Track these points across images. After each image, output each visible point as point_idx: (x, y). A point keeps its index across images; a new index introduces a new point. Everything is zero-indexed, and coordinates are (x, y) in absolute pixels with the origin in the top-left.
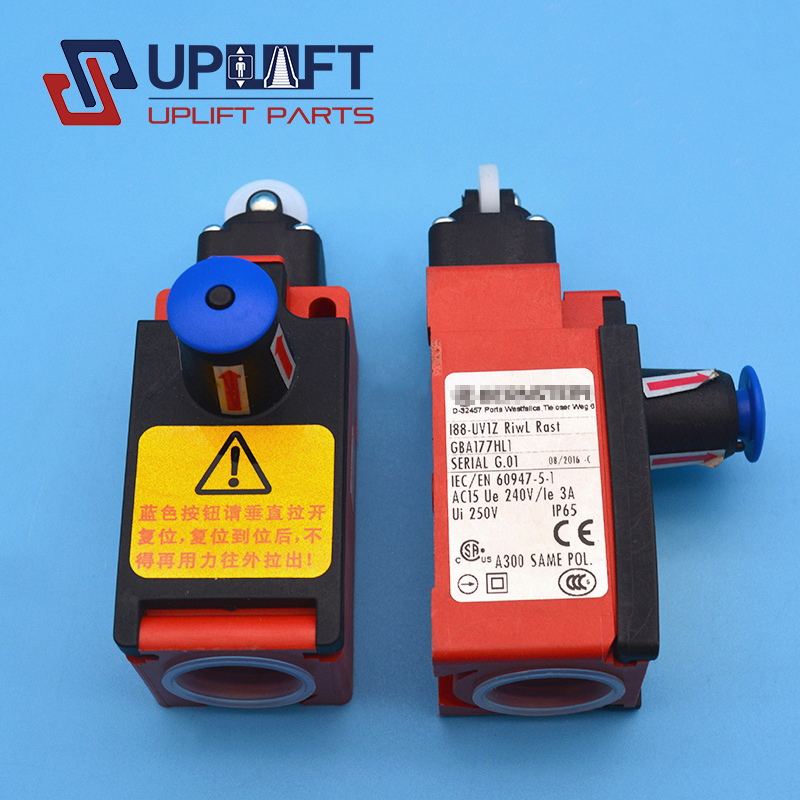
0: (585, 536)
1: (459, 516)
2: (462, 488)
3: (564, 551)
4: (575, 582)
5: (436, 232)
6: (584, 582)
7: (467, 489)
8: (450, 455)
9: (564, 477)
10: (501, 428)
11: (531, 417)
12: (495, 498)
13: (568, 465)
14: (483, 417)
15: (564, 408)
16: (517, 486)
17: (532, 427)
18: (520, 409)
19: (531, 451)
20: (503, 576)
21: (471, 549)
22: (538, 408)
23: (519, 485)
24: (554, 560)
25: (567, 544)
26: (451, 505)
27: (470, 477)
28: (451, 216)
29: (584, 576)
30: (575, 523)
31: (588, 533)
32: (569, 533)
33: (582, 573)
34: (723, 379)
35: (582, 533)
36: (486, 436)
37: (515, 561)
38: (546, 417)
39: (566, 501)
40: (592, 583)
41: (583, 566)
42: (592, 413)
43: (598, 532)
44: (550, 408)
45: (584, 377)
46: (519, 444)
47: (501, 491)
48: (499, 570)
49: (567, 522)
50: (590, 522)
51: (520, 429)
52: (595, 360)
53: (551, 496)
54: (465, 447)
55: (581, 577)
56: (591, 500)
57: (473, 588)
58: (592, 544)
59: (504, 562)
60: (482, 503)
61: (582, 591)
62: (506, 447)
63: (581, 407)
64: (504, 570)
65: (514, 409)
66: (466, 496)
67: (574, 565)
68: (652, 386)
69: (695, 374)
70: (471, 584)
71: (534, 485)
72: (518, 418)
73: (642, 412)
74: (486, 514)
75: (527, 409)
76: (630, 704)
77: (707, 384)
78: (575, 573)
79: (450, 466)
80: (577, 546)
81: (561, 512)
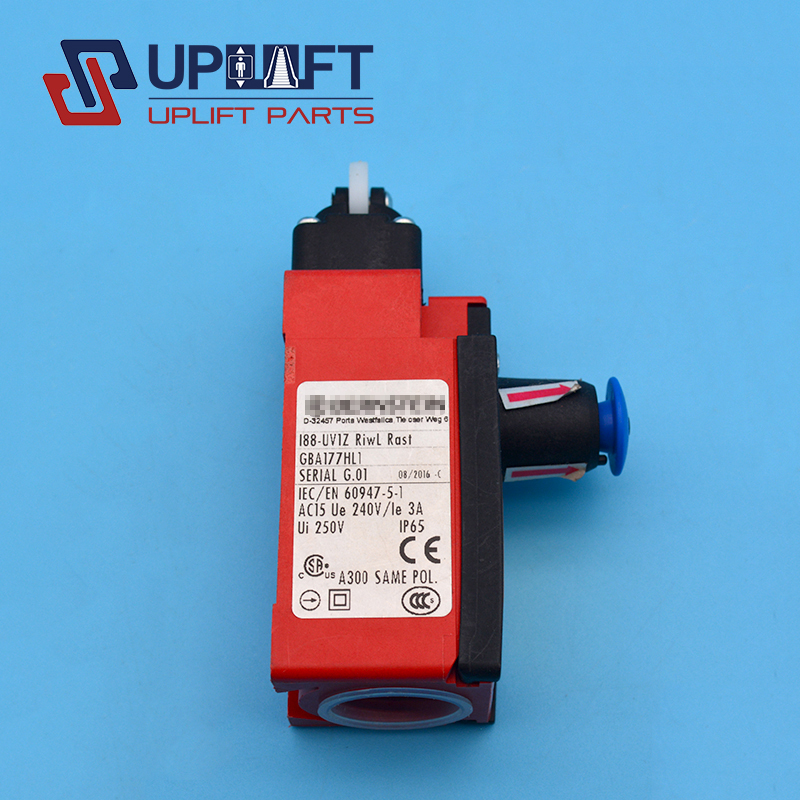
0: (431, 554)
1: (304, 530)
2: (309, 501)
3: (410, 568)
4: (419, 600)
5: (301, 231)
6: (427, 601)
7: (314, 502)
8: (298, 467)
9: (412, 493)
10: (352, 439)
11: (382, 429)
12: (343, 512)
13: (418, 480)
14: (335, 428)
15: (416, 420)
16: (364, 498)
17: (384, 440)
18: (372, 421)
19: (380, 464)
20: (344, 593)
21: (315, 564)
22: (391, 420)
23: (367, 499)
24: (398, 577)
25: (413, 561)
26: (297, 519)
27: (318, 489)
28: (318, 216)
29: (428, 594)
30: (421, 539)
31: (435, 550)
32: (415, 550)
33: (426, 591)
34: (586, 391)
35: (429, 550)
36: (337, 448)
37: (358, 577)
38: (398, 429)
39: (414, 517)
40: (436, 602)
41: (427, 584)
42: (446, 426)
43: (445, 550)
44: (403, 420)
45: (440, 389)
46: (369, 457)
47: (348, 505)
48: (342, 586)
49: (413, 538)
50: (437, 538)
51: (371, 441)
52: (450, 371)
53: (398, 511)
54: (314, 459)
55: (425, 596)
56: (439, 517)
57: (315, 604)
58: (438, 561)
59: (347, 579)
60: (329, 517)
61: (426, 610)
62: (356, 460)
63: (435, 420)
64: (347, 586)
65: (366, 420)
66: (313, 510)
67: (418, 583)
68: (512, 398)
69: (556, 386)
70: (313, 600)
71: (383, 499)
72: (369, 430)
73: (496, 426)
74: (333, 528)
75: (379, 421)
76: (483, 718)
77: (569, 397)
78: (419, 591)
79: (298, 478)
80: (423, 563)
81: (408, 528)
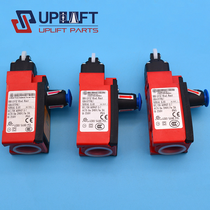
0: (31, 121)
1: (9, 117)
2: (10, 112)
3: (27, 123)
4: (28, 129)
5: (12, 64)
8: (8, 106)
9: (28, 110)
10: (18, 101)
11: (24, 99)
13: (29, 108)
14: (15, 99)
15: (30, 97)
16: (20, 112)
17: (23, 101)
18: (22, 98)
19: (23, 105)
20: (15, 128)
21: (10, 123)
22: (25, 98)
24: (25, 125)
25: (28, 122)
26: (7, 115)
27: (11, 110)
28: (16, 61)
30: (29, 118)
32: (28, 120)
33: (30, 127)
34: (63, 92)
35: (31, 120)
36: (15, 103)
37: (18, 125)
38: (26, 99)
39: (28, 115)
40: (31, 129)
41: (30, 126)
42: (35, 98)
43: (33, 120)
44: (27, 98)
45: (34, 92)
46: (21, 104)
47: (17, 113)
48: (15, 127)
50: (32, 118)
51: (21, 101)
52: (36, 89)
53: (26, 114)
54: (11, 105)
56: (33, 114)
57: (10, 130)
58: (32, 122)
59: (16, 126)
60: (13, 115)
61: (30, 131)
62: (18, 105)
63: (33, 97)
64: (16, 127)
65: (21, 98)
66: (10, 114)
67: (28, 126)
68: (49, 93)
69: (58, 91)
71: (23, 112)
72: (21, 99)
73: (44, 98)
74: (14, 117)
75: (23, 98)
77: (59, 93)
78: (29, 127)
79: (8, 108)
80: (29, 123)
81: (27, 117)
